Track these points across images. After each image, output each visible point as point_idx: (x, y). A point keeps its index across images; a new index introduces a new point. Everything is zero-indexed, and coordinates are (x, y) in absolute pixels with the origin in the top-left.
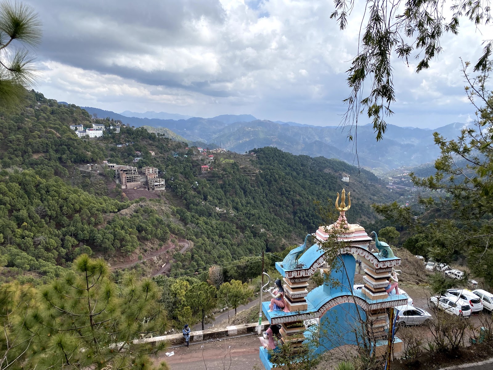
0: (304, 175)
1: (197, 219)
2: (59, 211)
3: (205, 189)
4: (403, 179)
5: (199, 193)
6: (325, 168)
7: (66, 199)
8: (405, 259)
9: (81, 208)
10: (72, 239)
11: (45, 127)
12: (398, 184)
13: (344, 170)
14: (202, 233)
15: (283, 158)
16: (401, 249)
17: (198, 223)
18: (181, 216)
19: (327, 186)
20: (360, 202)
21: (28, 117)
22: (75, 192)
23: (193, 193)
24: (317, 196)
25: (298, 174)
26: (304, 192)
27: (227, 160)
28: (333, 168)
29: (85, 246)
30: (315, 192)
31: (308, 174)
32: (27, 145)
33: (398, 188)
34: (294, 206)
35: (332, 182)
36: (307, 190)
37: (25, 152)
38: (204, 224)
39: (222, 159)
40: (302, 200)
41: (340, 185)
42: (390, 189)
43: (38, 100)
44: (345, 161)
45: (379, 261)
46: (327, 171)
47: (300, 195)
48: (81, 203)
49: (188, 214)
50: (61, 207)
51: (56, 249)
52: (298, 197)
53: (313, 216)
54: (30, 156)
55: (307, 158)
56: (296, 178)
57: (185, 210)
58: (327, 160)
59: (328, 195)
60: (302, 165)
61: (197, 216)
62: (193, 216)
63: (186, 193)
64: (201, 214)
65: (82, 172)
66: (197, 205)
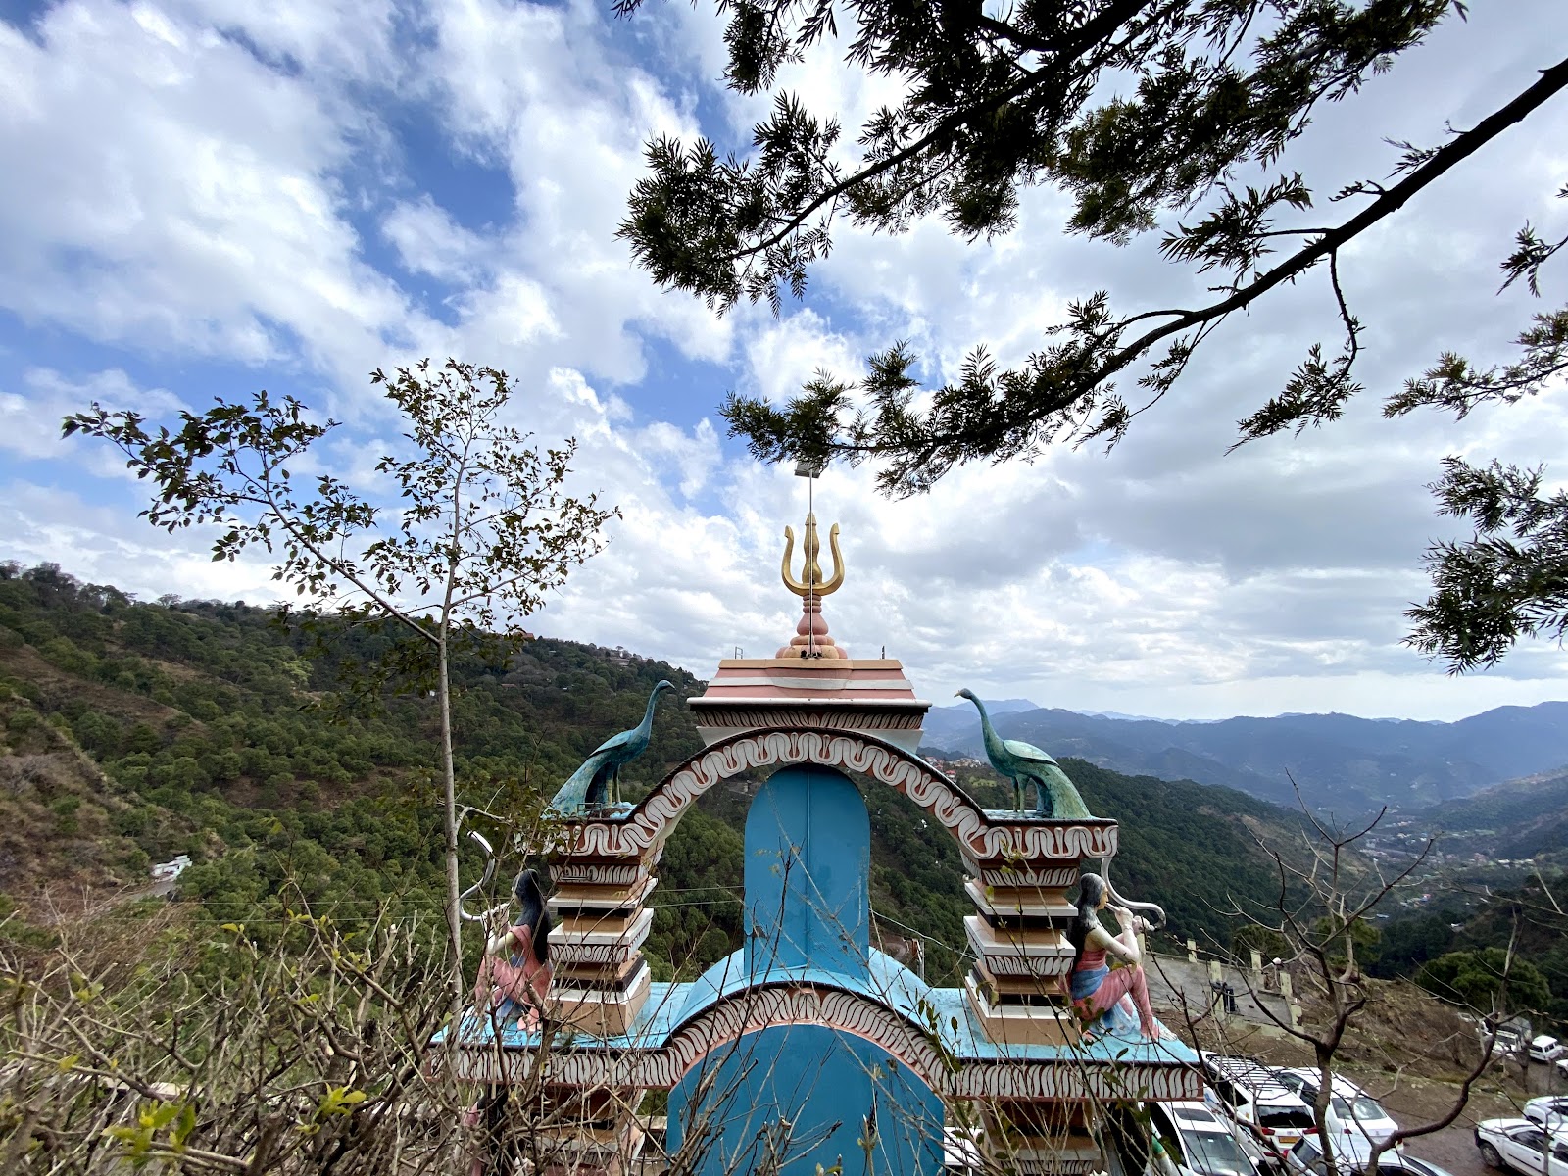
0: (1151, 817)
1: (924, 896)
2: (685, 859)
3: (940, 835)
4: (1401, 835)
5: (928, 842)
6: (1199, 803)
7: (696, 838)
8: (1414, 1014)
9: (719, 857)
10: (700, 915)
11: (687, 722)
12: (1391, 845)
13: (1245, 811)
14: (934, 926)
15: (1100, 779)
16: (1399, 983)
17: (924, 906)
18: (893, 888)
19: (1209, 842)
20: (1300, 886)
21: (667, 707)
22: (714, 826)
23: (917, 842)
24: (1188, 864)
25: (1139, 815)
26: (1154, 854)
27: (983, 782)
28: (1216, 805)
29: (719, 930)
30: (1181, 856)
31: (1159, 816)
32: (659, 749)
33: (1393, 855)
34: (1136, 884)
35: (1220, 836)
36: (1163, 850)
37: (655, 761)
38: (937, 908)
39: (972, 779)
40: (1155, 873)
41: (1239, 843)
42: (1371, 858)
43: (686, 683)
44: (1245, 791)
45: (983, 820)
46: (1204, 810)
47: (1145, 859)
48: (720, 847)
49: (907, 883)
50: (688, 853)
51: (671, 930)
52: (1143, 866)
53: (1183, 910)
54: (662, 767)
55: (1153, 782)
56: (1132, 822)
57: (899, 874)
58: (1201, 789)
59: (1215, 864)
60: (1145, 796)
61: (925, 891)
62: (916, 889)
63: (903, 841)
64: (934, 886)
65: (732, 795)
66: (925, 868)
